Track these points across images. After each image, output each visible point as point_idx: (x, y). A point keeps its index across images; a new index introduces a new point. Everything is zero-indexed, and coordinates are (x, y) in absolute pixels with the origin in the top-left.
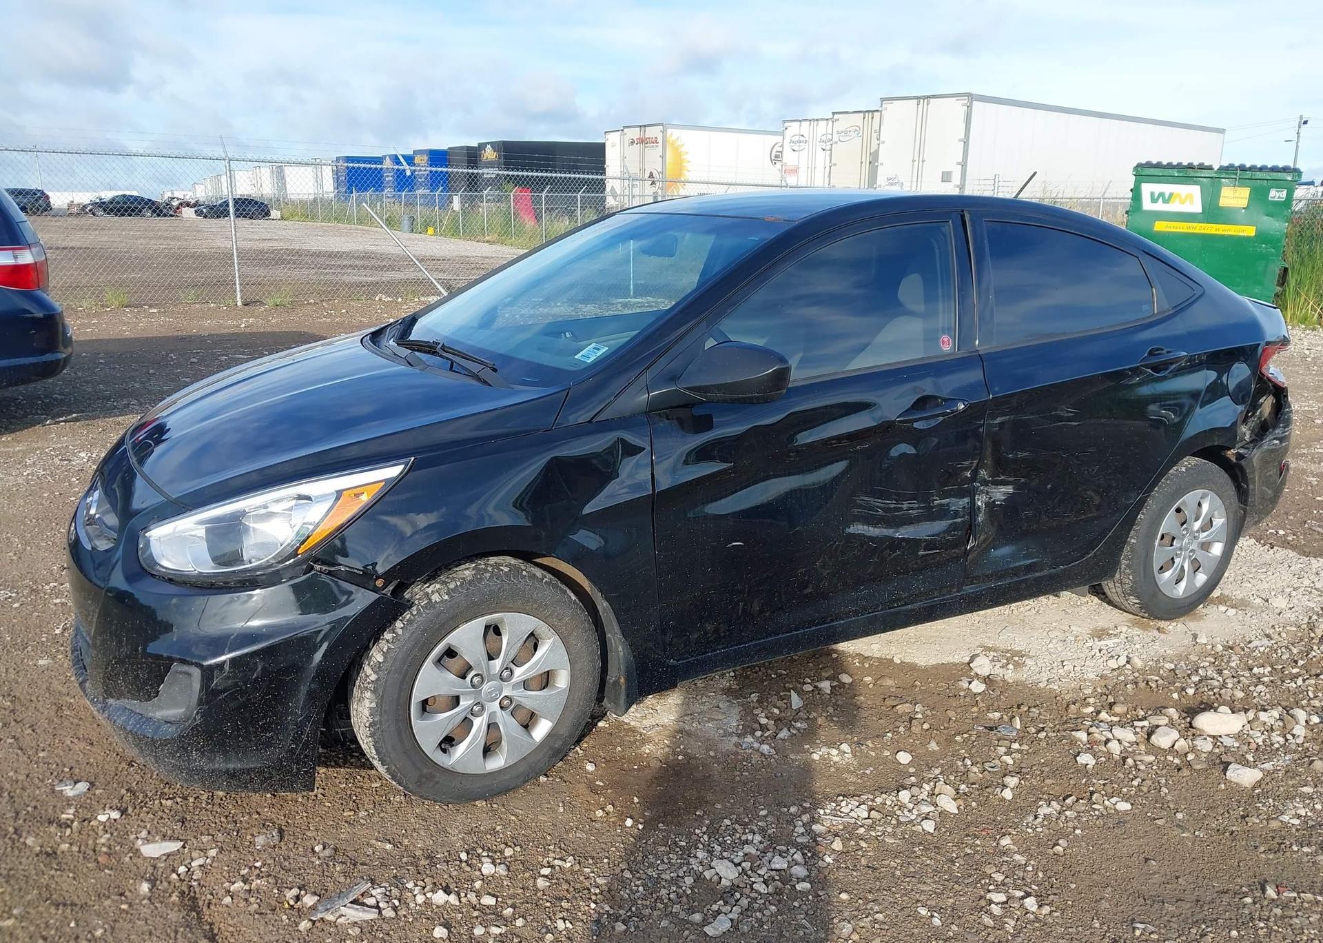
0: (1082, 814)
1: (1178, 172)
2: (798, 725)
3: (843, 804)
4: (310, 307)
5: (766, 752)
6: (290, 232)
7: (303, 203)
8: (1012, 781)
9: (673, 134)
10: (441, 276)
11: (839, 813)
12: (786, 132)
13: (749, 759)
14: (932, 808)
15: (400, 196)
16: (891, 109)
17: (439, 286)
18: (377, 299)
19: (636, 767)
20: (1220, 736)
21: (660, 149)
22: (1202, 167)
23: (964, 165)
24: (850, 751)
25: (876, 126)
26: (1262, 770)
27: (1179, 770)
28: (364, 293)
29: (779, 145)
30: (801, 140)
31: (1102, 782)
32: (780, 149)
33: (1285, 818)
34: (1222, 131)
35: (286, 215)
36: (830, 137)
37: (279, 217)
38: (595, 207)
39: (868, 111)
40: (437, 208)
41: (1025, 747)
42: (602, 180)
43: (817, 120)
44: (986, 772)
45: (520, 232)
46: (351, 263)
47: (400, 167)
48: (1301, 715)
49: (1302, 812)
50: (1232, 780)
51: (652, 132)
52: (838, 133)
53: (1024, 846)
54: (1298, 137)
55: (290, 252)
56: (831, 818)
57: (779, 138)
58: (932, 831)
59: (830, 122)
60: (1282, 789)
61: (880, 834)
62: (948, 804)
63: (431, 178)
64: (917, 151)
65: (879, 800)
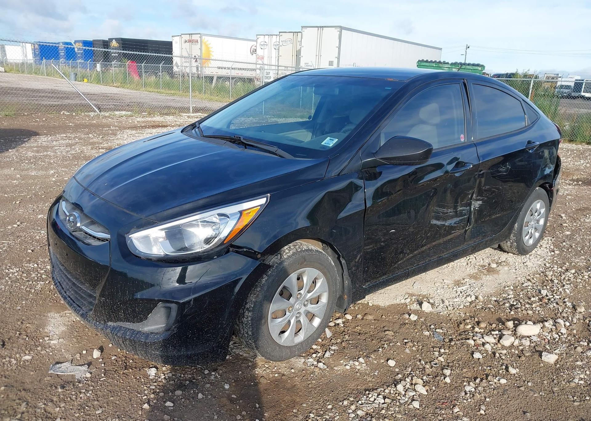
0: (486, 388)
1: (435, 64)
2: (333, 348)
3: (370, 396)
4: (25, 117)
5: (322, 367)
6: (10, 79)
7: (17, 65)
8: (447, 372)
9: (205, 38)
10: (95, 102)
11: (369, 402)
12: (258, 40)
13: (313, 372)
14: (414, 393)
15: (68, 63)
16: (306, 32)
17: (94, 108)
18: (62, 113)
19: (252, 384)
20: (531, 336)
21: (198, 46)
22: (445, 63)
23: (338, 58)
24: (364, 362)
25: (299, 39)
26: (556, 354)
27: (520, 357)
28: (54, 110)
29: (254, 46)
30: (265, 44)
31: (489, 368)
32: (255, 48)
33: (576, 381)
34: (441, 49)
35: (7, 70)
36: (278, 43)
37: (4, 71)
38: (167, 72)
39: (295, 32)
40: (88, 69)
41: (447, 351)
42: (171, 57)
43: (272, 35)
44: (433, 368)
45: (131, 82)
46: (43, 94)
47: (72, 47)
48: (560, 321)
49: (582, 376)
50: (545, 361)
51: (195, 37)
52: (282, 41)
53: (465, 411)
54: (466, 53)
55: (12, 89)
56: (366, 405)
57: (255, 43)
58: (419, 408)
59: (278, 37)
60: (568, 364)
61: (393, 412)
62: (422, 390)
63: (84, 54)
64: (318, 51)
65: (387, 391)
